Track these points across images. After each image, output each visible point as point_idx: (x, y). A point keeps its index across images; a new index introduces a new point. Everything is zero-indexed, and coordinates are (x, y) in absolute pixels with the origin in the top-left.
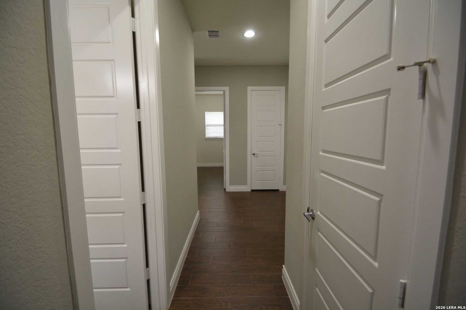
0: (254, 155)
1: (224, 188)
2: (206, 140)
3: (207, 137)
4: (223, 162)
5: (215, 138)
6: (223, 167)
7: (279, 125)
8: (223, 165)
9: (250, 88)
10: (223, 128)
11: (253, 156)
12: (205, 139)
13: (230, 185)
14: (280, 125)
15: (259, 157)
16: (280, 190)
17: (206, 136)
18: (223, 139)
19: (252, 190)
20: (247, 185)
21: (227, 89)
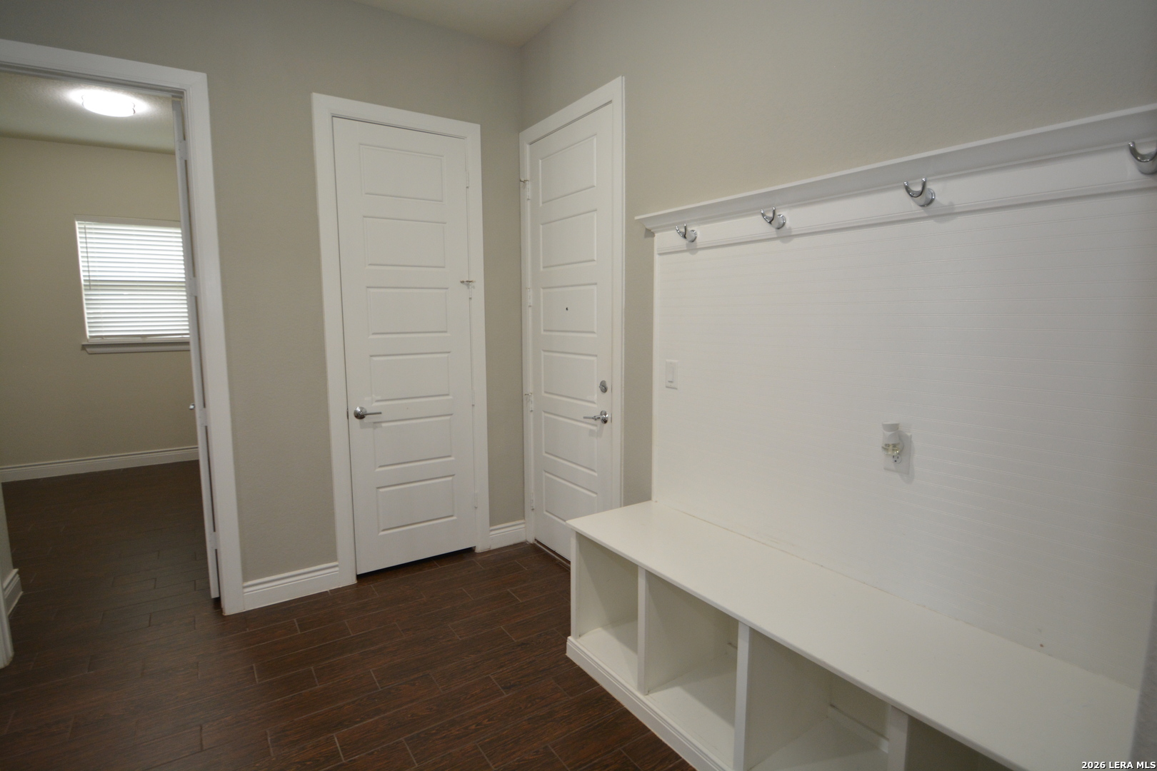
0: (360, 416)
1: (214, 595)
2: (88, 350)
3: (91, 337)
4: (195, 441)
5: (139, 340)
6: (195, 465)
7: (462, 282)
8: (197, 454)
9: (323, 105)
10: (182, 296)
11: (357, 421)
12: (84, 347)
13: (245, 579)
14: (468, 283)
15: (384, 425)
16: (478, 550)
17: (88, 334)
18: (187, 343)
19: (359, 577)
20: (335, 559)
21: (195, 84)
